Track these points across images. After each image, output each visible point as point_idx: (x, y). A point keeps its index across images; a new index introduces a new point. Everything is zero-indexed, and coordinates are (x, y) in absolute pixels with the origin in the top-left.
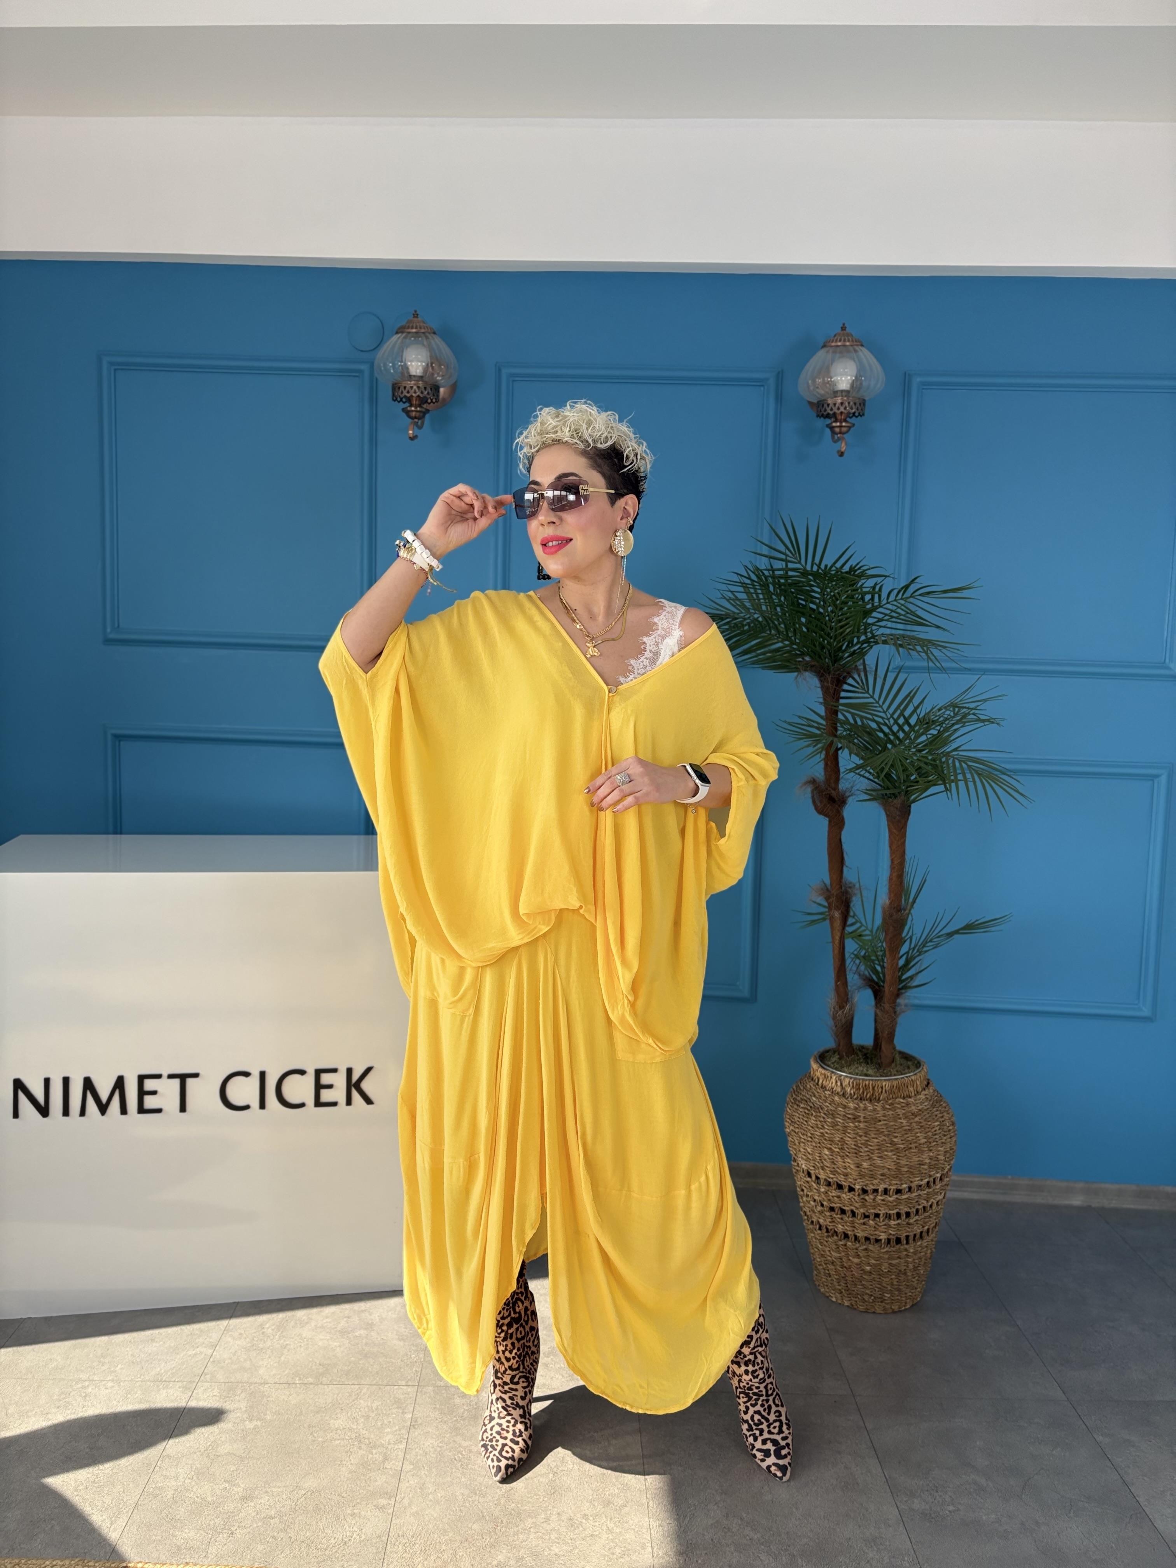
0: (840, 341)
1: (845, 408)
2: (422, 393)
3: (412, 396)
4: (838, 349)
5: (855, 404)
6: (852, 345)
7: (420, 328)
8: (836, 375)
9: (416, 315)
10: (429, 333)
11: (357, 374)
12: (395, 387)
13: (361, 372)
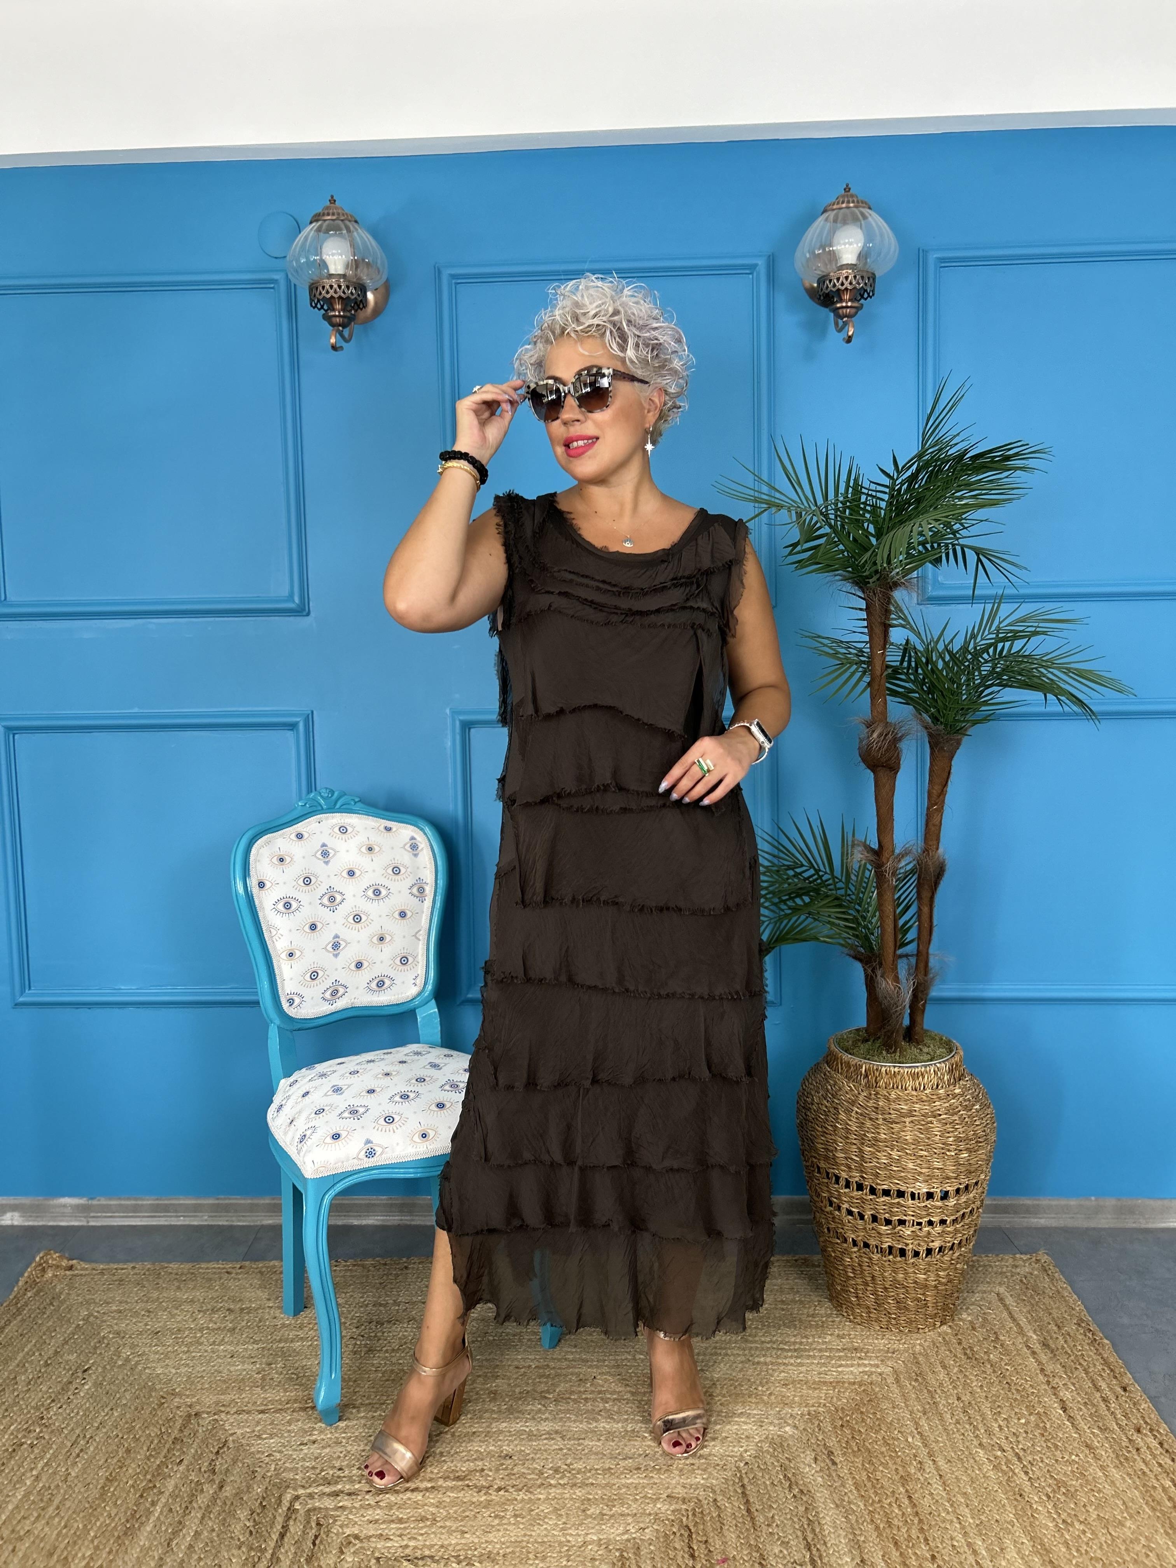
0: (843, 202)
1: (851, 283)
2: (344, 292)
3: (332, 297)
4: (842, 211)
5: (862, 277)
6: (855, 207)
7: (339, 214)
8: (839, 244)
9: (333, 201)
10: (350, 221)
11: (272, 286)
12: (313, 288)
13: (275, 281)
